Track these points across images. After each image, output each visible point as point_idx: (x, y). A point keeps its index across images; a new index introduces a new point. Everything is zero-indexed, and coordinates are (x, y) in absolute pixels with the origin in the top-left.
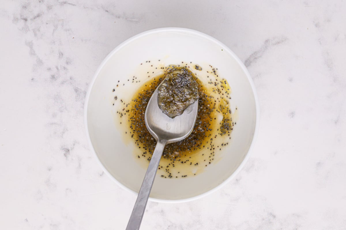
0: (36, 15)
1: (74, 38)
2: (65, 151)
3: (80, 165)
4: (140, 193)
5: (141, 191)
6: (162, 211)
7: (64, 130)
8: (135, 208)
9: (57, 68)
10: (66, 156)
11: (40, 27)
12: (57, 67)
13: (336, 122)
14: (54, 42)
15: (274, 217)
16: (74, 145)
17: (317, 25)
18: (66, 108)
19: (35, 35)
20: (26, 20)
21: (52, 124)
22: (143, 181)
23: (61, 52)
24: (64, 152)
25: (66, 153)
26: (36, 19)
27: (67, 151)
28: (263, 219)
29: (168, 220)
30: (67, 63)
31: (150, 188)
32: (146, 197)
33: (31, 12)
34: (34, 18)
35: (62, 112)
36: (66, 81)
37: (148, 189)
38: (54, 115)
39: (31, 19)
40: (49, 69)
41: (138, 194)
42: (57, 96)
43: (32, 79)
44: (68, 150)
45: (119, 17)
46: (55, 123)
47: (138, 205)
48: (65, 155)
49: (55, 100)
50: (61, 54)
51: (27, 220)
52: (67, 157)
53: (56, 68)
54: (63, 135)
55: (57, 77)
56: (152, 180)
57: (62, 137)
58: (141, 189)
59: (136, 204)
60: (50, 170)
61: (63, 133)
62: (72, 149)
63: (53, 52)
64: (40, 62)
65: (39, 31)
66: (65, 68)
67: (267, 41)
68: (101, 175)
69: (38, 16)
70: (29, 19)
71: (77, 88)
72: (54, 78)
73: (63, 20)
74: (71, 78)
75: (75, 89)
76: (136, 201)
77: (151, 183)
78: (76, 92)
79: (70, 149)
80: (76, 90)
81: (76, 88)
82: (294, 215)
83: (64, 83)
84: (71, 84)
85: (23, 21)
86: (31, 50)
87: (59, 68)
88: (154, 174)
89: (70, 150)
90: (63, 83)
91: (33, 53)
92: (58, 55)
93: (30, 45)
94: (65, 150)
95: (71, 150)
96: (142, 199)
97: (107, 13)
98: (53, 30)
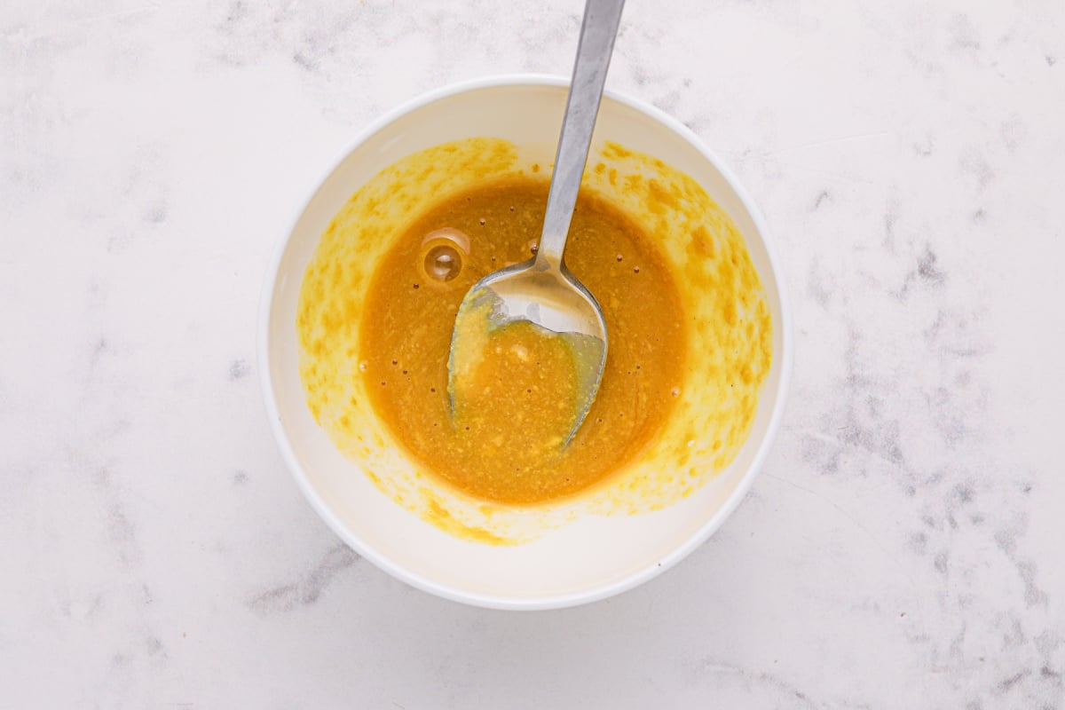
0: (1016, 686)
1: (902, 615)
2: (933, 271)
3: (889, 226)
4: (598, 98)
5: (596, 104)
6: (641, 81)
7: (935, 335)
8: (609, 51)
9: (953, 522)
10: (930, 254)
11: (1002, 650)
12: (954, 527)
13: (102, 345)
14: (961, 602)
15: (298, 58)
16: (905, 289)
17: (157, 645)
18: (929, 401)
19: (1017, 626)
20: (1046, 672)
21: (971, 353)
22: (591, 136)
23: (942, 572)
24: (938, 266)
25: (929, 262)
26: (1015, 673)
27: (926, 271)
28: (332, 50)
29: (624, 54)
30: (923, 538)
31: (569, 116)
32: (577, 86)
33: (1029, 697)
34: (1019, 677)
35: (940, 390)
36: (927, 482)
37: (577, 113)
38: (964, 378)
39: (1030, 673)
40: (977, 520)
41: (604, 93)
42: (955, 439)
43: (1028, 490)
44: (922, 271)
45: (764, 676)
46: (963, 355)
47: (601, 59)
48: (933, 258)
49: (962, 427)
50: (940, 565)
51: (1050, 61)
52: (927, 250)
53: (956, 524)
54: (939, 319)
55: (955, 496)
56: (564, 141)
57: (940, 312)
58: (595, 110)
59: (606, 63)
60: (980, 213)
61: (937, 325)
62: (911, 276)
63: (965, 573)
64: (1005, 542)
65: (1006, 638)
66: (931, 522)
67: (312, 598)
68: (825, 194)
69: (1008, 684)
70: (1037, 673)
71: (894, 462)
72: (962, 493)
73: (934, 671)
74: (912, 491)
75: (899, 459)
76: (606, 72)
77: (566, 133)
78: (896, 449)
79: (918, 277)
80: (896, 454)
81: (896, 460)
82: (238, 63)
83: (934, 478)
84: (910, 475)
85: (1056, 669)
86: (1032, 580)
87: (947, 523)
88: (560, 161)
89: (917, 272)
90: (937, 478)
91: (1027, 570)
92: (948, 563)
93: (1034, 596)
94: (933, 274)
95: (913, 273)
96: (590, 81)
97: (800, 691)
98: (962, 639)
